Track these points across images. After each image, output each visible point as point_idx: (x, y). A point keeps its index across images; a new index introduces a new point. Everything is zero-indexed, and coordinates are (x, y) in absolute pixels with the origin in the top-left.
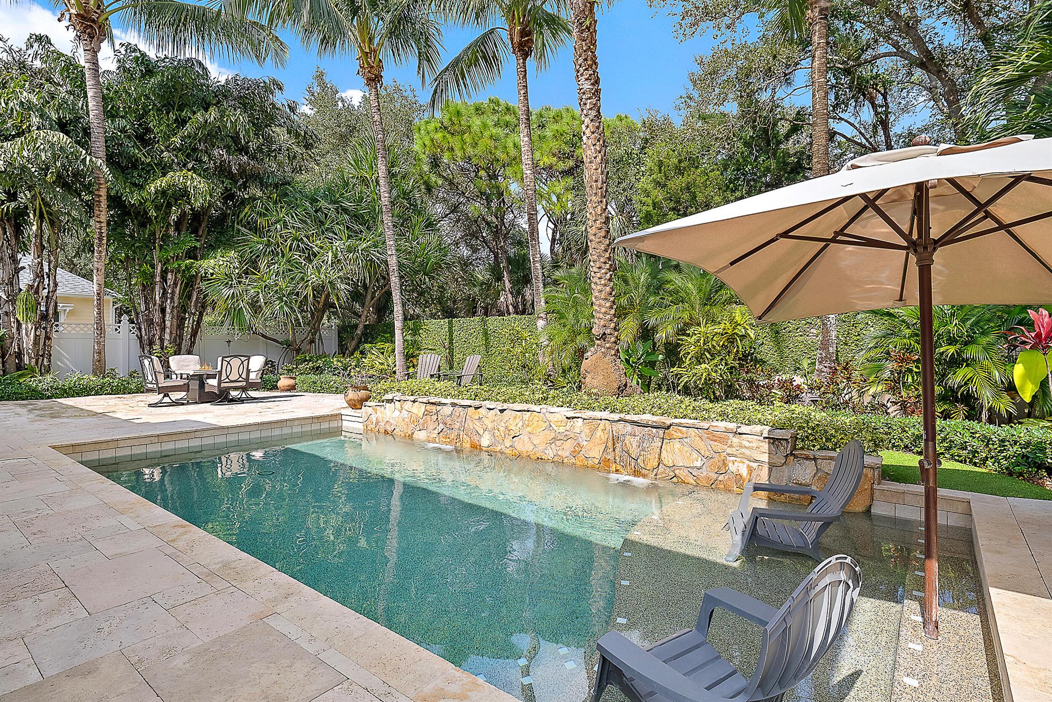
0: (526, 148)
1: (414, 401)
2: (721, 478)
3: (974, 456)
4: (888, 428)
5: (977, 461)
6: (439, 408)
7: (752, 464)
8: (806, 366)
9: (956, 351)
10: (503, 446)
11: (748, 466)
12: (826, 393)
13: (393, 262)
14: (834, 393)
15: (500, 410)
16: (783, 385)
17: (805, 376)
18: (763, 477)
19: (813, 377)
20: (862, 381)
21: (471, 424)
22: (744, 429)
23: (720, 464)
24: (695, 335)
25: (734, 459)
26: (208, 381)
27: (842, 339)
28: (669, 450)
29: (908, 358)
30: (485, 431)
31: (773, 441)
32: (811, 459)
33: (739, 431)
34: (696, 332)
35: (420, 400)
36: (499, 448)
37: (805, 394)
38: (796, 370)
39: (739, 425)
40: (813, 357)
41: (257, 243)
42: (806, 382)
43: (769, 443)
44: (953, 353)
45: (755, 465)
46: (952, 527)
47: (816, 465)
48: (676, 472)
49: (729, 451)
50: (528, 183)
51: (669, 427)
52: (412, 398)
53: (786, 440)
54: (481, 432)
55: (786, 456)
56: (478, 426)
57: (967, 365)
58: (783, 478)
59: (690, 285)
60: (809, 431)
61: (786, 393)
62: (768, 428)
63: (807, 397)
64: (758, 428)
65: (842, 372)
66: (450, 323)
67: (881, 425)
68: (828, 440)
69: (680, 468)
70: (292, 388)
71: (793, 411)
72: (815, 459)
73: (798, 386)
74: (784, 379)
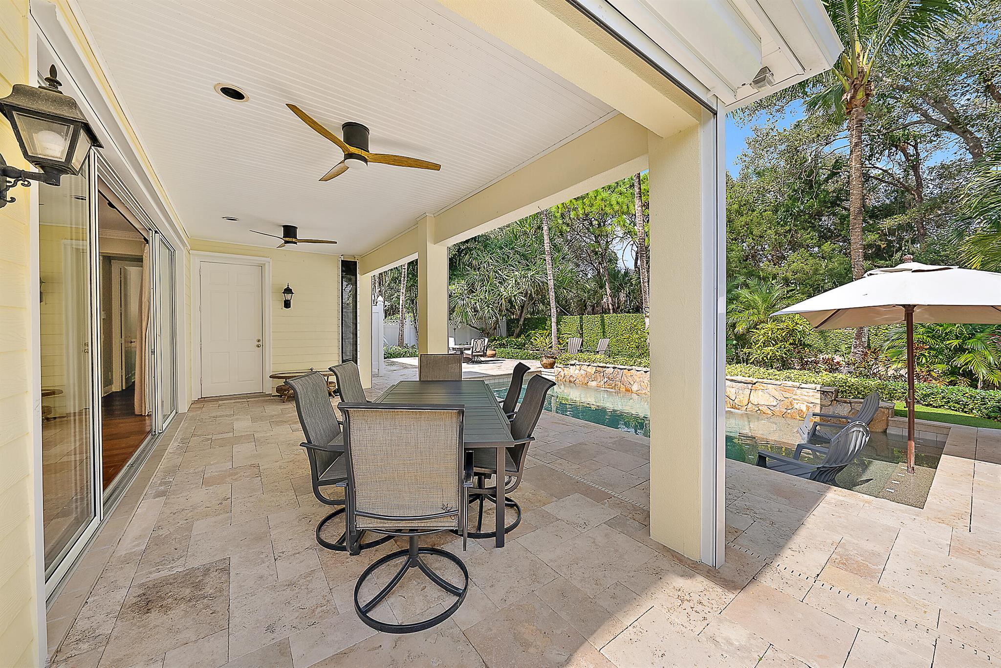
0: (639, 214)
1: (589, 365)
2: (789, 411)
3: (965, 407)
4: (904, 390)
5: (967, 410)
6: (604, 369)
7: (809, 405)
8: (844, 350)
9: (959, 344)
10: (646, 391)
11: (807, 406)
12: (859, 367)
13: (551, 283)
14: (865, 368)
15: (645, 372)
16: (825, 361)
17: (843, 356)
18: (817, 410)
19: (849, 357)
20: (886, 360)
21: (625, 379)
22: (803, 386)
23: (789, 404)
24: (764, 329)
25: (797, 401)
26: (465, 351)
27: (873, 331)
28: (755, 396)
29: (921, 347)
30: (634, 382)
31: (823, 393)
32: (848, 402)
33: (801, 386)
34: (764, 327)
35: (592, 365)
36: (644, 392)
37: (843, 367)
38: (836, 352)
39: (801, 383)
40: (849, 343)
41: (475, 275)
42: (844, 359)
43: (821, 393)
44: (956, 345)
45: (811, 405)
46: (939, 441)
47: (851, 406)
48: (760, 408)
49: (794, 397)
50: (641, 235)
51: (755, 384)
52: (588, 364)
53: (832, 392)
54: (632, 383)
55: (832, 401)
56: (630, 379)
57: (969, 352)
58: (830, 411)
59: (756, 297)
60: (847, 388)
61: (829, 367)
62: (819, 386)
63: (845, 370)
64: (813, 386)
65: (871, 355)
66: (581, 318)
67: (899, 387)
68: (859, 393)
69: (761, 405)
70: (494, 356)
71: (835, 377)
72: (850, 403)
73: (838, 363)
74: (827, 358)
